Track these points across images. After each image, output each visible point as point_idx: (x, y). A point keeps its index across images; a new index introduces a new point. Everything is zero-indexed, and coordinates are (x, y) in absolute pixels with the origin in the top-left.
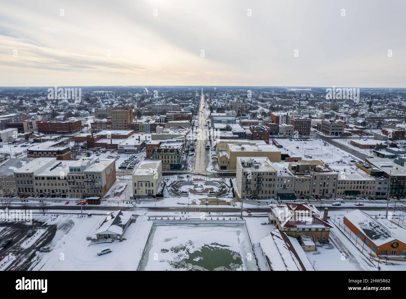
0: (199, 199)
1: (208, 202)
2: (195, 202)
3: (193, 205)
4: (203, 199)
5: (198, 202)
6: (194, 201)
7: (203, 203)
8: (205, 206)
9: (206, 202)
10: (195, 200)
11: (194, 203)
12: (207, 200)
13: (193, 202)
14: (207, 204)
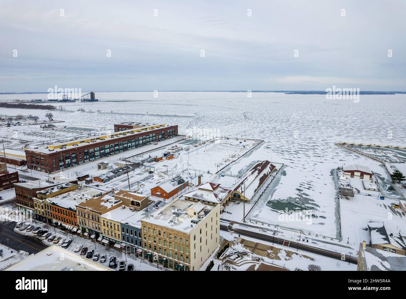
0: (280, 259)
1: (269, 251)
2: (287, 256)
3: (291, 252)
4: (273, 258)
5: (282, 255)
6: (288, 258)
7: (276, 251)
8: (276, 246)
9: (272, 251)
10: (286, 259)
11: (289, 254)
12: (268, 255)
13: (290, 256)
14: (272, 248)
